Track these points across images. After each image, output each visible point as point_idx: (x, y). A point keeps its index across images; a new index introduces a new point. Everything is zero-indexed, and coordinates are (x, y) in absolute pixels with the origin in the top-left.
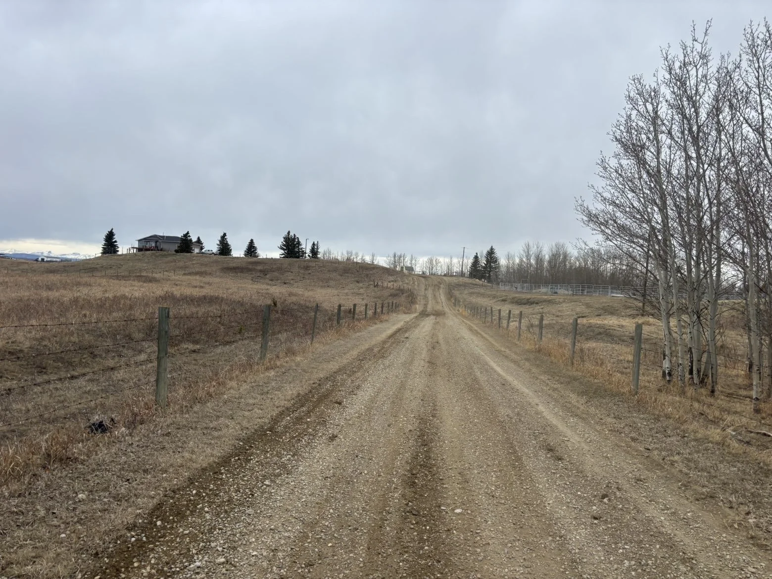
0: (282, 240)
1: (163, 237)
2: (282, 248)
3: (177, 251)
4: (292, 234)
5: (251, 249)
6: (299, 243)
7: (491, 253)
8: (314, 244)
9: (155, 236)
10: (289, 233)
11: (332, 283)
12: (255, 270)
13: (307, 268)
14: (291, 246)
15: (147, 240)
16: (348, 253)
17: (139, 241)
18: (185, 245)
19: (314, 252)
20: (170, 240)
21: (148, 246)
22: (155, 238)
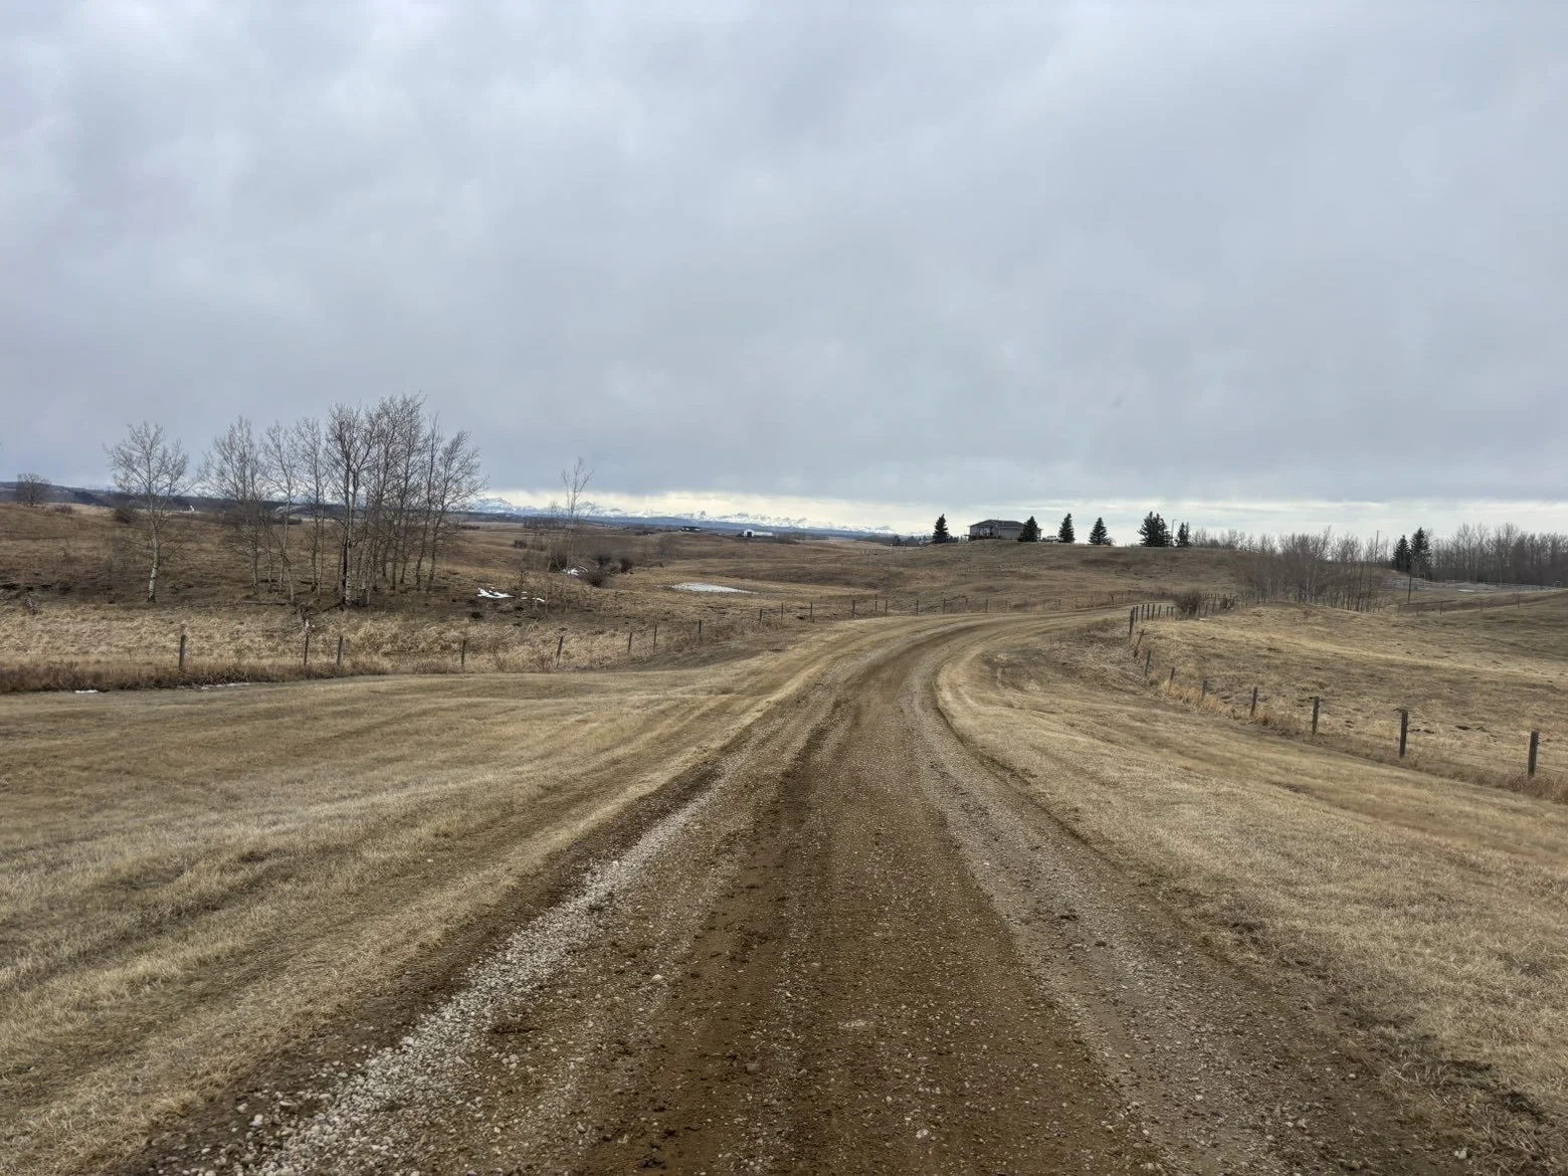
0: (1143, 523)
1: (1000, 522)
2: (1142, 533)
3: (1020, 540)
4: (1154, 515)
5: (1099, 531)
6: (1164, 526)
7: (1420, 536)
8: (1183, 526)
9: (990, 521)
10: (1151, 514)
11: (1202, 577)
12: (1116, 562)
13: (1174, 559)
14: (1154, 530)
15: (980, 525)
16: (1230, 533)
17: (972, 527)
18: (1030, 530)
19: (1183, 535)
20: (1011, 525)
21: (981, 533)
22: (989, 524)
